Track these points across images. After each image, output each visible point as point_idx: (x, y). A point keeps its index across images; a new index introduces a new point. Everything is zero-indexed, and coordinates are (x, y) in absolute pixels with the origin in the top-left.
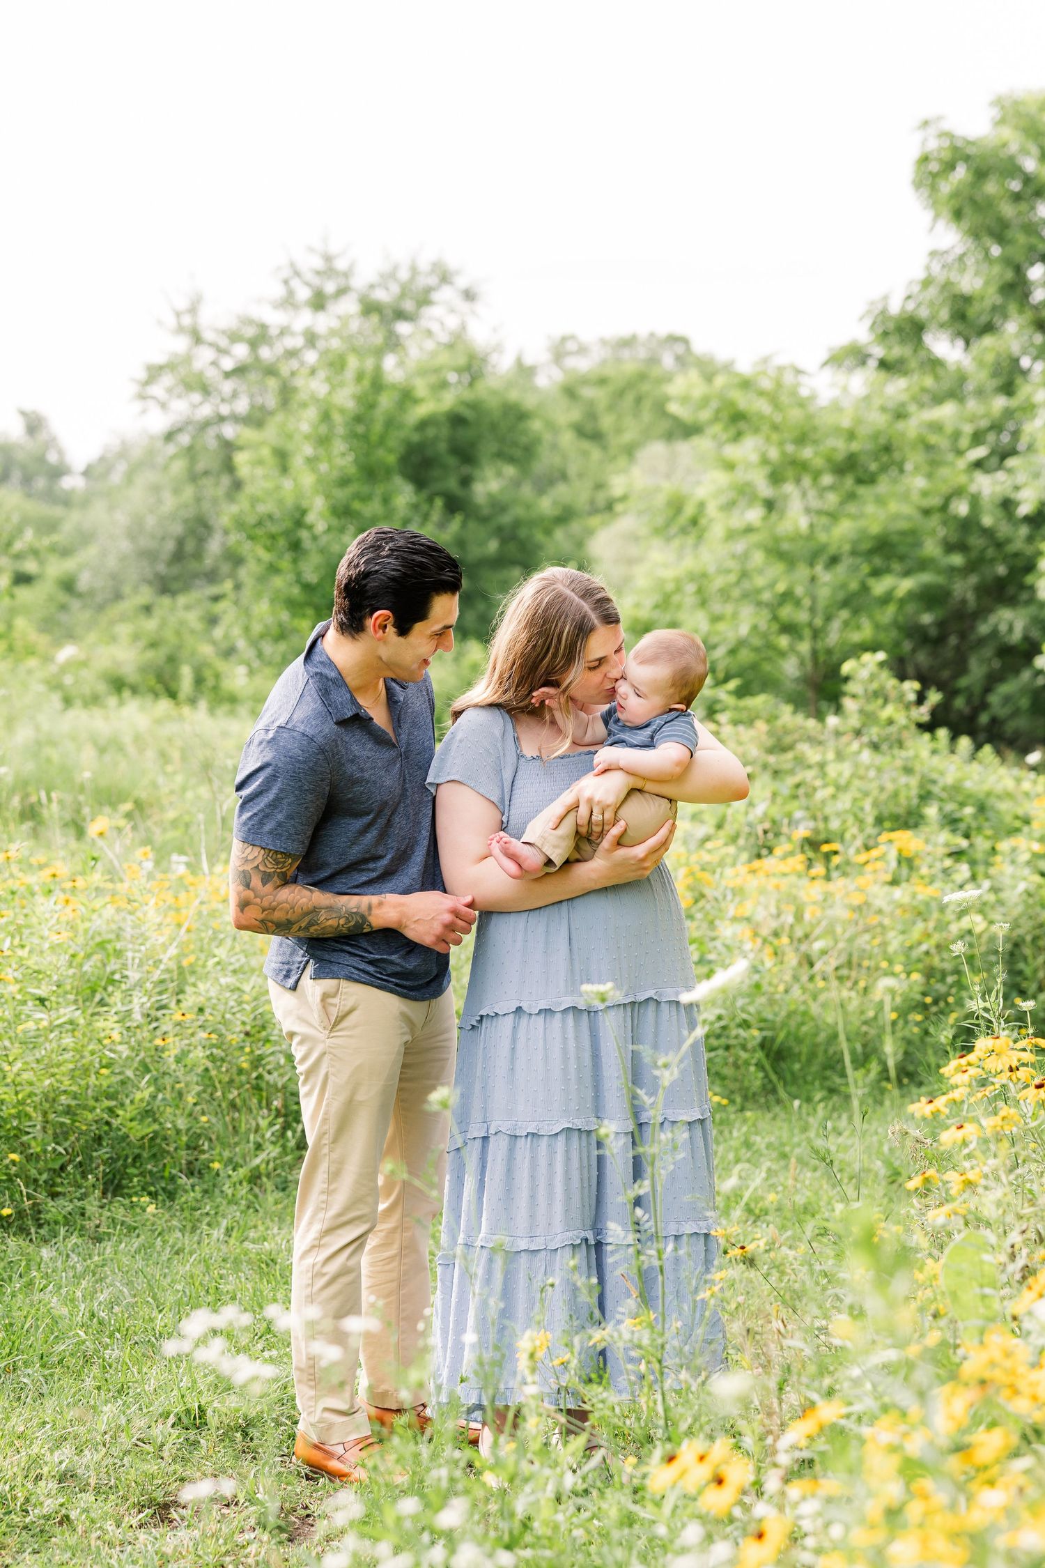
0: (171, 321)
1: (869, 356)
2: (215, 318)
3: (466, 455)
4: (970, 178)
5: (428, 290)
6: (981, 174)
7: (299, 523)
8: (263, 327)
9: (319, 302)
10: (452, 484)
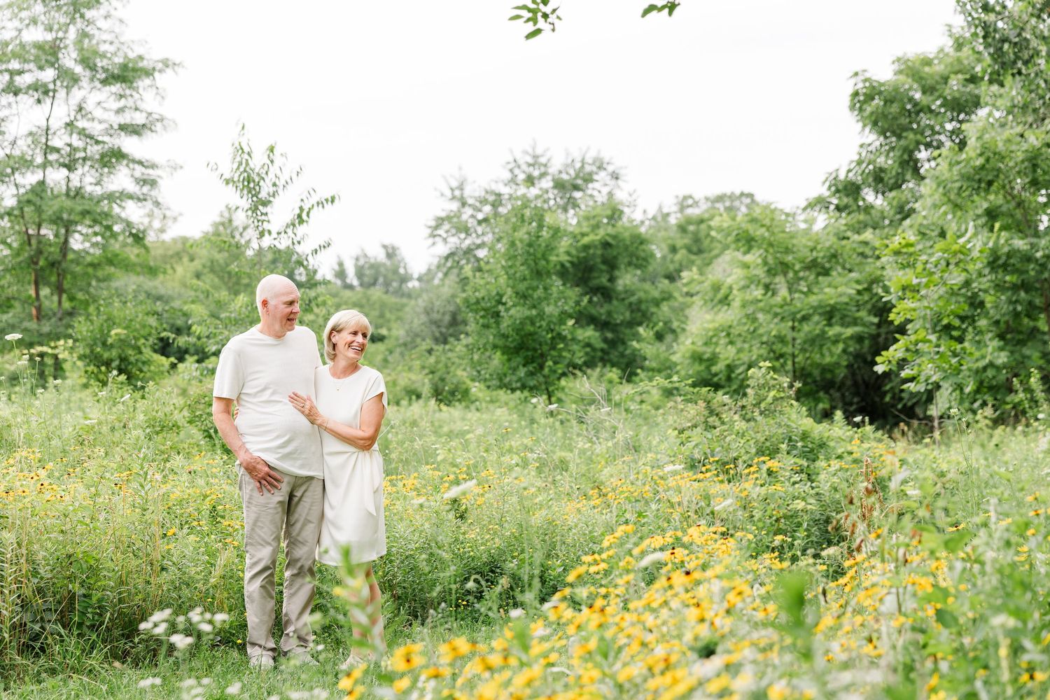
0: (449, 193)
1: (830, 203)
2: (473, 191)
3: (611, 264)
4: (882, 103)
5: (590, 174)
6: (888, 101)
7: (500, 302)
8: (499, 195)
9: (530, 180)
10: (604, 280)
